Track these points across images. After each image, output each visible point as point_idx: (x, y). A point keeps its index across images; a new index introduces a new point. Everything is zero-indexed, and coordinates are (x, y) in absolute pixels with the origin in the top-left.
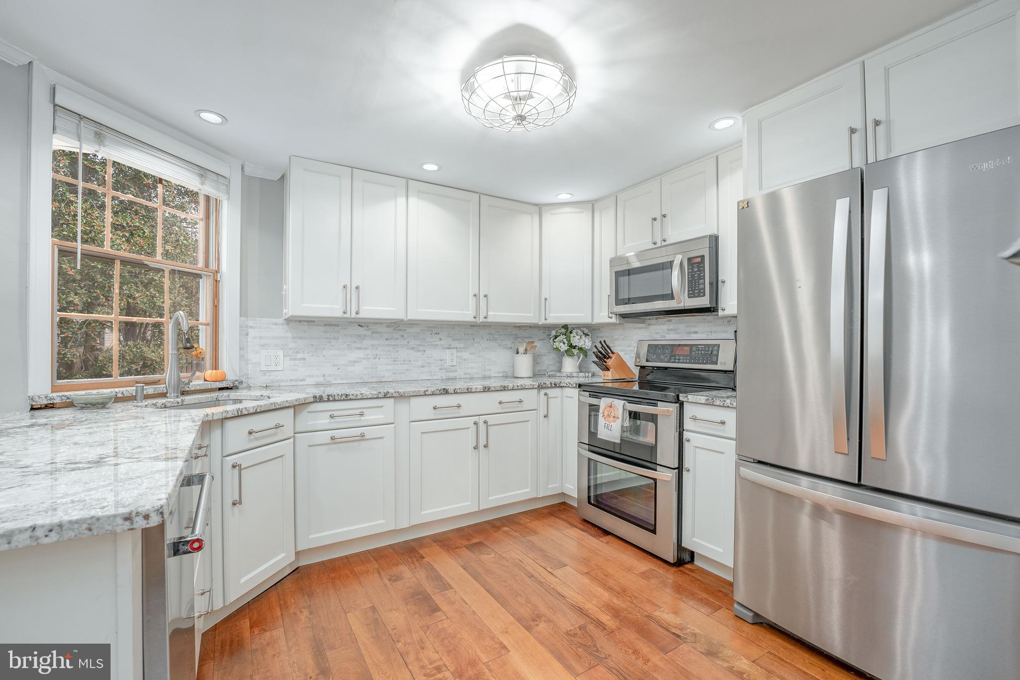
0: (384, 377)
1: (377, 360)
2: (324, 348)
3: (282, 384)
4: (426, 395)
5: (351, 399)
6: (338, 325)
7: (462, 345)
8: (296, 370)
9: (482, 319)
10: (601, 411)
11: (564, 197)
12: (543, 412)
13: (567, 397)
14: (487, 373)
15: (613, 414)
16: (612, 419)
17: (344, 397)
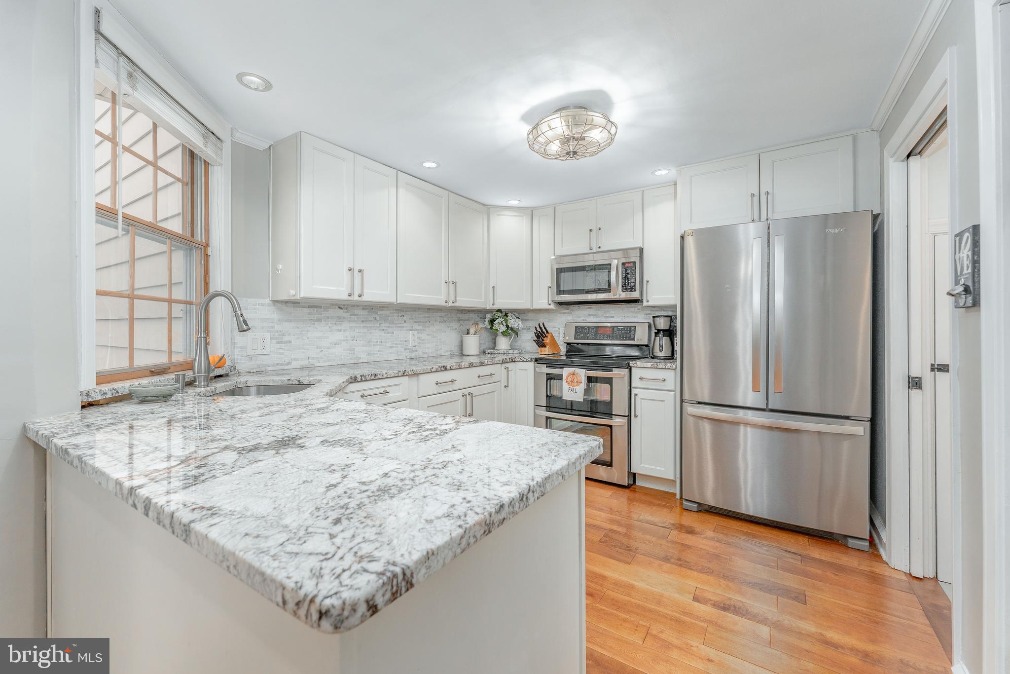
0: (360, 358)
1: (355, 342)
2: (308, 331)
3: (269, 369)
4: (431, 372)
5: (378, 379)
6: (321, 307)
7: (421, 327)
8: (282, 354)
9: (450, 304)
10: (564, 378)
11: (514, 203)
12: (504, 383)
13: (519, 369)
14: (439, 352)
15: (575, 380)
16: (576, 384)
17: (373, 377)
